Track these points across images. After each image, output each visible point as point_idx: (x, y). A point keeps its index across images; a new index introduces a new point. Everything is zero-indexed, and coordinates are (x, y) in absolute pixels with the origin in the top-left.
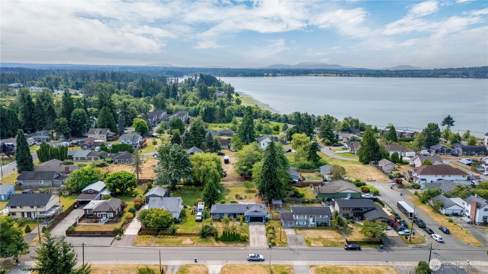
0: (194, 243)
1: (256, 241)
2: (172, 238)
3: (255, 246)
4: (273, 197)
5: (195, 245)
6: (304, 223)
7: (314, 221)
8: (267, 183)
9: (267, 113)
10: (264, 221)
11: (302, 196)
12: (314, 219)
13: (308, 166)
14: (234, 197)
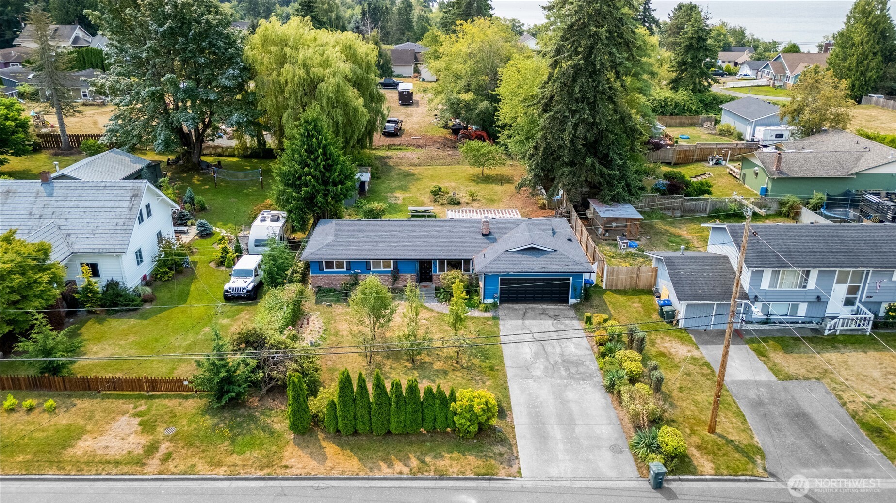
0: (151, 449)
1: (556, 431)
2: (30, 409)
3: (554, 471)
4: (593, 195)
5: (154, 464)
6: (795, 308)
7: (849, 302)
8: (576, 126)
9: (514, 25)
10: (572, 301)
11: (704, 190)
12: (853, 290)
13: (677, 105)
14: (426, 198)
